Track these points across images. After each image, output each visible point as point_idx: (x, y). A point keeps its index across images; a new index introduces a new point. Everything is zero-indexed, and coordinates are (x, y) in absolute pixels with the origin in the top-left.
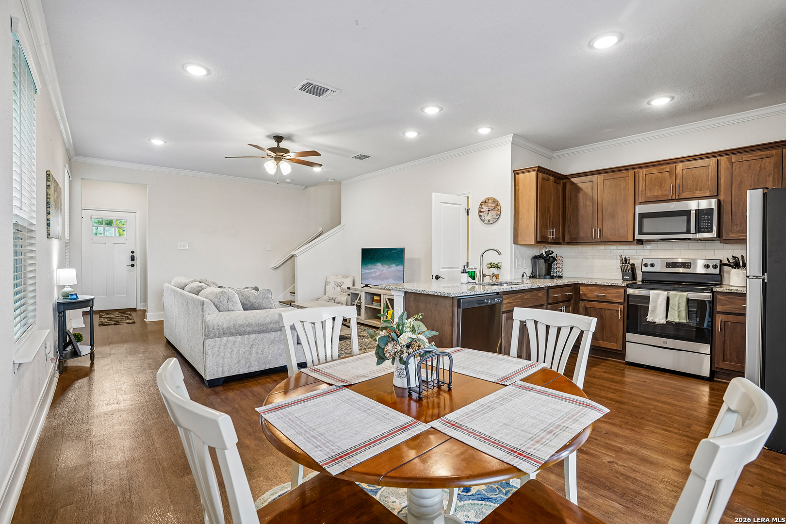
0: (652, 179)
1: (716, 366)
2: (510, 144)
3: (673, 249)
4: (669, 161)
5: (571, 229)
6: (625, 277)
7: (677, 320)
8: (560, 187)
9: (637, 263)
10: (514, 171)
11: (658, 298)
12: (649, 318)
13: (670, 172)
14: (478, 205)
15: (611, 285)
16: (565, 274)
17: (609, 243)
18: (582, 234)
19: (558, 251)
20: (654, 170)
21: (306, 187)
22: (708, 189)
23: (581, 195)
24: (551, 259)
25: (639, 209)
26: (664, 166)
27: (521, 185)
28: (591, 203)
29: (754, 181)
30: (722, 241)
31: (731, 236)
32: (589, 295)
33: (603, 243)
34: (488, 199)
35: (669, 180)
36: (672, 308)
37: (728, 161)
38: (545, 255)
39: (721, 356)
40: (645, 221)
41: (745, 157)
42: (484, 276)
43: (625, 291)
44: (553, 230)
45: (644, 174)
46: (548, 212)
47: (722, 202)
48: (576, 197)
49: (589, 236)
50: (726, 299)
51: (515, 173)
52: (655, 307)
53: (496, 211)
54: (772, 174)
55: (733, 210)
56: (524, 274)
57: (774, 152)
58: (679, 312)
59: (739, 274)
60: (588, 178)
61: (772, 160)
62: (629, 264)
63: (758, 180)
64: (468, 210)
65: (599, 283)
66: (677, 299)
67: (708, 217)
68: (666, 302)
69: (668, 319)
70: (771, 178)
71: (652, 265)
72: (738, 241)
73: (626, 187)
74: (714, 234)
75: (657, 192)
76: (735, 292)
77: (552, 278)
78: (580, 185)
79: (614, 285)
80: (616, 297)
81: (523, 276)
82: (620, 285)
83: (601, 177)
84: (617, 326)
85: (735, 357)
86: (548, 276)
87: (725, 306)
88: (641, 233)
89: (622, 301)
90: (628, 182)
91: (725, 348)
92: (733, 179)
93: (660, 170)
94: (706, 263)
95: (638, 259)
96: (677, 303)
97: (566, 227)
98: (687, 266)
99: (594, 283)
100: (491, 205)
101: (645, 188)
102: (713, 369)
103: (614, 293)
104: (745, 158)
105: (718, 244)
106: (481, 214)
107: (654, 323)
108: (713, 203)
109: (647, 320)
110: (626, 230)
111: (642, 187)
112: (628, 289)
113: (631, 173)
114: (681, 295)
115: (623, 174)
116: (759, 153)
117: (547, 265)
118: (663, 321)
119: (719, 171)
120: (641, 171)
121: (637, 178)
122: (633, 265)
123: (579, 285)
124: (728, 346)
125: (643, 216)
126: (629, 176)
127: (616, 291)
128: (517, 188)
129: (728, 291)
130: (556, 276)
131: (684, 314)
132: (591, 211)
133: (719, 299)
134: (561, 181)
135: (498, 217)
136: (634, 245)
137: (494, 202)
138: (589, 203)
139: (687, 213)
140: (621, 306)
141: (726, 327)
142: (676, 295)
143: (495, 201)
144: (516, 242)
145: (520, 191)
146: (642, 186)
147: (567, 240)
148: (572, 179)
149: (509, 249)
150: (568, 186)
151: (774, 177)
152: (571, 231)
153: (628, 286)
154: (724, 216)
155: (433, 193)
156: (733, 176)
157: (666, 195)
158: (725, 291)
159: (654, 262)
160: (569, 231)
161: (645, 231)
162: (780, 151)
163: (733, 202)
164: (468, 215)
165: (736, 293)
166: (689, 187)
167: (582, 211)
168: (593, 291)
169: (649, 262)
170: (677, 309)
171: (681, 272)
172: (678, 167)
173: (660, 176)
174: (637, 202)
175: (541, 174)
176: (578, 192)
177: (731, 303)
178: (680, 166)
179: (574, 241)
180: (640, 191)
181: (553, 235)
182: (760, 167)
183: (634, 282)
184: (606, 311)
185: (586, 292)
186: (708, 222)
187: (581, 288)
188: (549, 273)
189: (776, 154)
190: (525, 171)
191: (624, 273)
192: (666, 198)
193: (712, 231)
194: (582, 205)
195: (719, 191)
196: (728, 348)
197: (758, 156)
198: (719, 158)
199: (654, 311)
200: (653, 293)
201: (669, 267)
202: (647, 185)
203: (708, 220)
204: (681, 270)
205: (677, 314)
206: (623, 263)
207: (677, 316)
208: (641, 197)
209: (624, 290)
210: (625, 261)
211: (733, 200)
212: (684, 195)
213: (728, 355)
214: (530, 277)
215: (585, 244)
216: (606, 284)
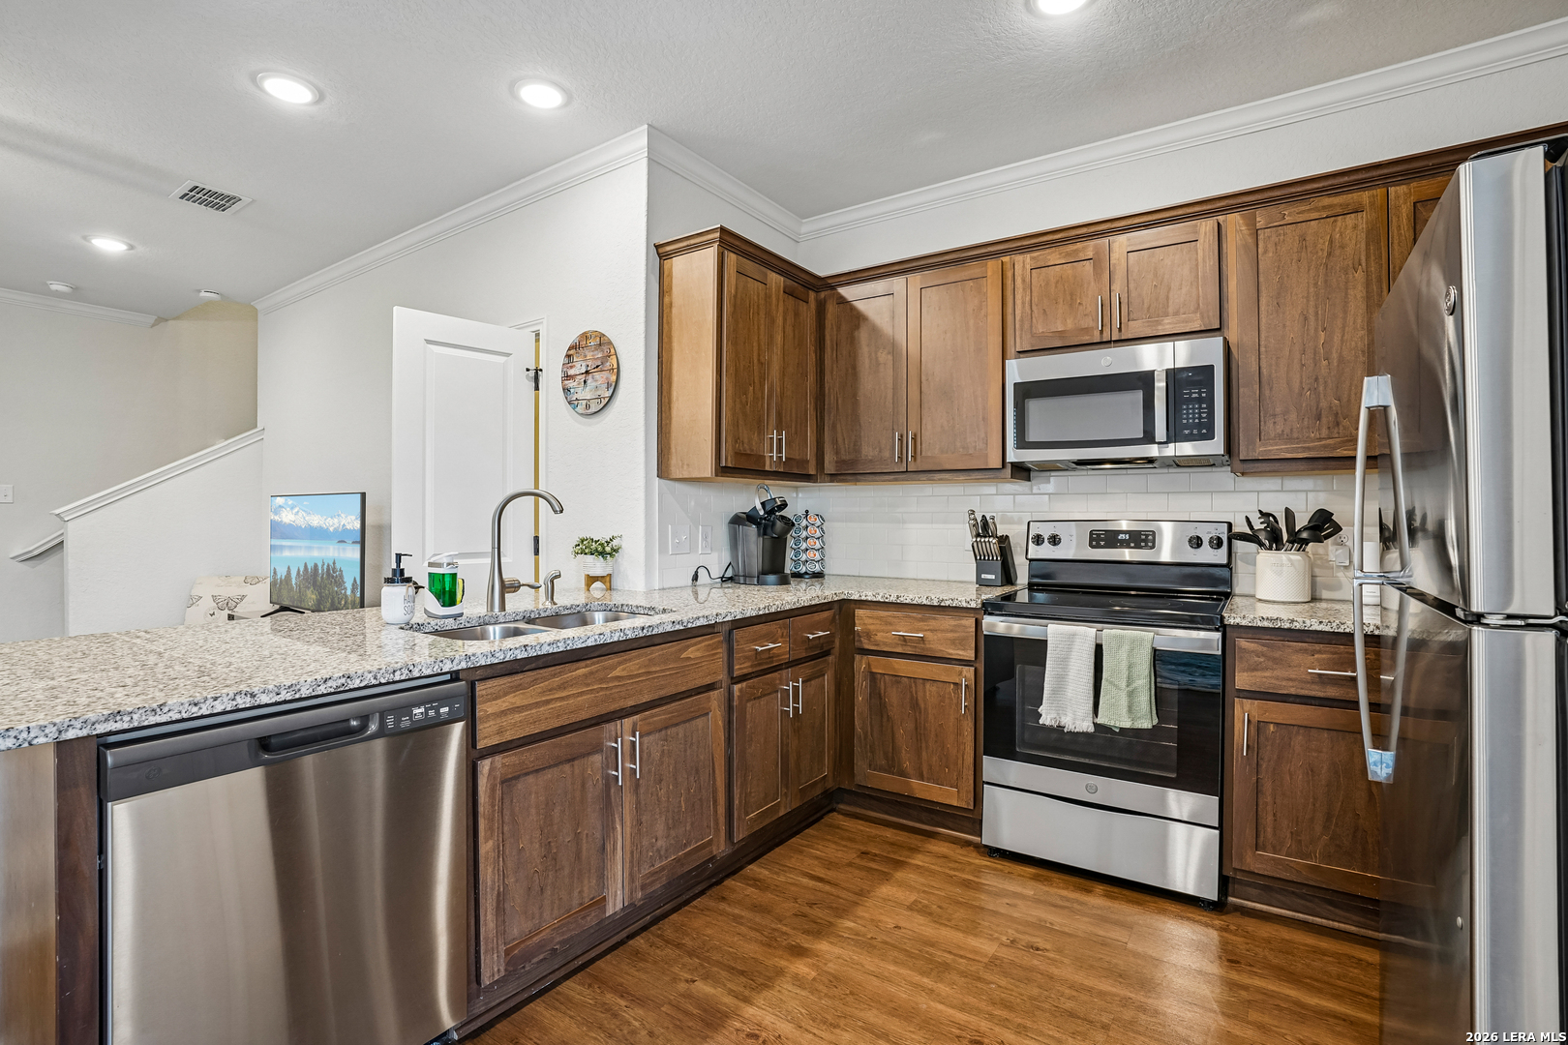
0: (1047, 284)
1: (1236, 865)
2: (645, 160)
3: (1107, 493)
4: (1093, 229)
5: (839, 435)
6: (983, 576)
7: (1127, 724)
8: (808, 312)
9: (1015, 532)
10: (657, 247)
11: (1070, 649)
12: (1048, 716)
13: (1096, 261)
14: (561, 359)
15: (939, 606)
16: (831, 568)
17: (938, 476)
18: (868, 451)
19: (800, 500)
20: (1053, 256)
21: (161, 320)
22: (1195, 312)
23: (863, 335)
24: (779, 524)
25: (1018, 371)
26: (1079, 245)
27: (675, 290)
28: (890, 357)
29: (1316, 284)
30: (1237, 464)
31: (1260, 450)
32: (880, 637)
33: (923, 476)
34: (585, 336)
35: (1092, 283)
36: (1111, 683)
37: (1247, 225)
38: (762, 513)
39: (1249, 833)
40: (1034, 406)
41: (1290, 213)
42: (508, 587)
43: (978, 624)
44: (779, 434)
45: (1028, 267)
46: (762, 379)
47: (1234, 350)
48: (852, 341)
49: (887, 454)
50: (1260, 648)
51: (663, 253)
52: (1061, 678)
53: (605, 374)
54: (1364, 264)
55: (1264, 371)
56: (702, 573)
57: (1365, 197)
58: (1131, 694)
59: (1282, 565)
60: (879, 286)
61: (1362, 220)
62: (994, 536)
63: (1326, 281)
64: (537, 373)
65: (909, 597)
66: (1123, 654)
67: (1200, 393)
68: (1093, 660)
69: (1100, 720)
70: (1360, 275)
71: (1055, 540)
72: (1277, 465)
73: (980, 308)
74: (1215, 446)
75: (1062, 323)
76: (1287, 625)
77: (784, 581)
78: (860, 306)
79: (947, 603)
80: (953, 642)
81: (695, 578)
82: (964, 605)
83: (916, 279)
84: (959, 733)
85: (1289, 835)
86: (771, 578)
87: (1259, 674)
88: (1022, 443)
89: (970, 655)
90: (985, 294)
91: (1261, 807)
92: (1261, 279)
93: (1068, 254)
94: (1193, 534)
95: (1020, 522)
96: (1124, 665)
97: (826, 428)
98: (1143, 541)
99: (893, 599)
100: (592, 356)
101: (1032, 311)
102: (1225, 873)
103: (947, 631)
104: (1289, 215)
105: (1224, 476)
106: (570, 384)
107: (1061, 728)
108: (1210, 351)
109: (1041, 722)
110: (983, 435)
111: (1023, 307)
112: (987, 620)
113: (992, 266)
114: (1133, 641)
115: (973, 269)
116: (1327, 201)
117: (768, 543)
118: (1086, 726)
119: (1224, 256)
120: (1019, 258)
121: (1009, 282)
122: (1004, 540)
123: (853, 606)
124: (1269, 799)
125: (1027, 391)
126: (989, 274)
127: (953, 622)
128: (666, 300)
129: (1266, 624)
130: (806, 573)
131: (1144, 700)
132: (890, 381)
133: (1240, 648)
134: (812, 295)
135: (611, 391)
136: (1004, 480)
137: (600, 344)
138: (884, 357)
139: (1145, 381)
140: (969, 672)
141: (1262, 738)
142: (1122, 637)
143: (603, 342)
144: (663, 472)
145: (674, 310)
146: (1023, 303)
147: (829, 467)
148: (842, 291)
149: (641, 494)
150: (831, 309)
151: (1367, 273)
152: (840, 441)
153: (989, 608)
154: (1241, 390)
155: (395, 308)
156: (1261, 271)
157: (1087, 330)
158: (1260, 624)
159: (1058, 529)
160: (835, 442)
161: (1032, 437)
162: (1379, 192)
163: (1263, 349)
164: (537, 388)
165: (1289, 630)
166: (1146, 305)
167: (867, 383)
168: (891, 624)
169: (1046, 531)
170: (1123, 684)
171: (1128, 558)
172: (1115, 247)
173: (1070, 272)
174: (1011, 350)
175: (733, 256)
176: (857, 327)
177: (1276, 661)
178: (1121, 242)
179: (849, 472)
180: (1017, 318)
181: (780, 451)
182: (1331, 241)
183: (1007, 589)
184: (928, 685)
185: (872, 627)
186: (1200, 408)
187: (859, 612)
188: (774, 568)
189: (1372, 204)
190: (690, 244)
191: (982, 562)
192: (1086, 339)
193: (1210, 436)
194: (867, 361)
195: (1225, 315)
196: (1269, 808)
197: (1324, 208)
198: (1221, 218)
199: (1058, 690)
200: (1055, 632)
201: (1098, 546)
202: (1035, 300)
203: (1200, 400)
204: (1127, 554)
205: (1124, 702)
206: (978, 535)
207: (1124, 710)
208: (1021, 338)
209: (976, 620)
210: (984, 528)
211: (1262, 343)
212: (1135, 329)
213: (1269, 830)
214: (724, 580)
215: (877, 478)
216: (925, 602)
